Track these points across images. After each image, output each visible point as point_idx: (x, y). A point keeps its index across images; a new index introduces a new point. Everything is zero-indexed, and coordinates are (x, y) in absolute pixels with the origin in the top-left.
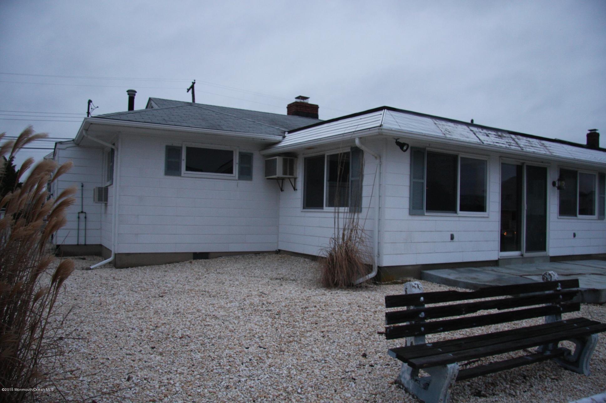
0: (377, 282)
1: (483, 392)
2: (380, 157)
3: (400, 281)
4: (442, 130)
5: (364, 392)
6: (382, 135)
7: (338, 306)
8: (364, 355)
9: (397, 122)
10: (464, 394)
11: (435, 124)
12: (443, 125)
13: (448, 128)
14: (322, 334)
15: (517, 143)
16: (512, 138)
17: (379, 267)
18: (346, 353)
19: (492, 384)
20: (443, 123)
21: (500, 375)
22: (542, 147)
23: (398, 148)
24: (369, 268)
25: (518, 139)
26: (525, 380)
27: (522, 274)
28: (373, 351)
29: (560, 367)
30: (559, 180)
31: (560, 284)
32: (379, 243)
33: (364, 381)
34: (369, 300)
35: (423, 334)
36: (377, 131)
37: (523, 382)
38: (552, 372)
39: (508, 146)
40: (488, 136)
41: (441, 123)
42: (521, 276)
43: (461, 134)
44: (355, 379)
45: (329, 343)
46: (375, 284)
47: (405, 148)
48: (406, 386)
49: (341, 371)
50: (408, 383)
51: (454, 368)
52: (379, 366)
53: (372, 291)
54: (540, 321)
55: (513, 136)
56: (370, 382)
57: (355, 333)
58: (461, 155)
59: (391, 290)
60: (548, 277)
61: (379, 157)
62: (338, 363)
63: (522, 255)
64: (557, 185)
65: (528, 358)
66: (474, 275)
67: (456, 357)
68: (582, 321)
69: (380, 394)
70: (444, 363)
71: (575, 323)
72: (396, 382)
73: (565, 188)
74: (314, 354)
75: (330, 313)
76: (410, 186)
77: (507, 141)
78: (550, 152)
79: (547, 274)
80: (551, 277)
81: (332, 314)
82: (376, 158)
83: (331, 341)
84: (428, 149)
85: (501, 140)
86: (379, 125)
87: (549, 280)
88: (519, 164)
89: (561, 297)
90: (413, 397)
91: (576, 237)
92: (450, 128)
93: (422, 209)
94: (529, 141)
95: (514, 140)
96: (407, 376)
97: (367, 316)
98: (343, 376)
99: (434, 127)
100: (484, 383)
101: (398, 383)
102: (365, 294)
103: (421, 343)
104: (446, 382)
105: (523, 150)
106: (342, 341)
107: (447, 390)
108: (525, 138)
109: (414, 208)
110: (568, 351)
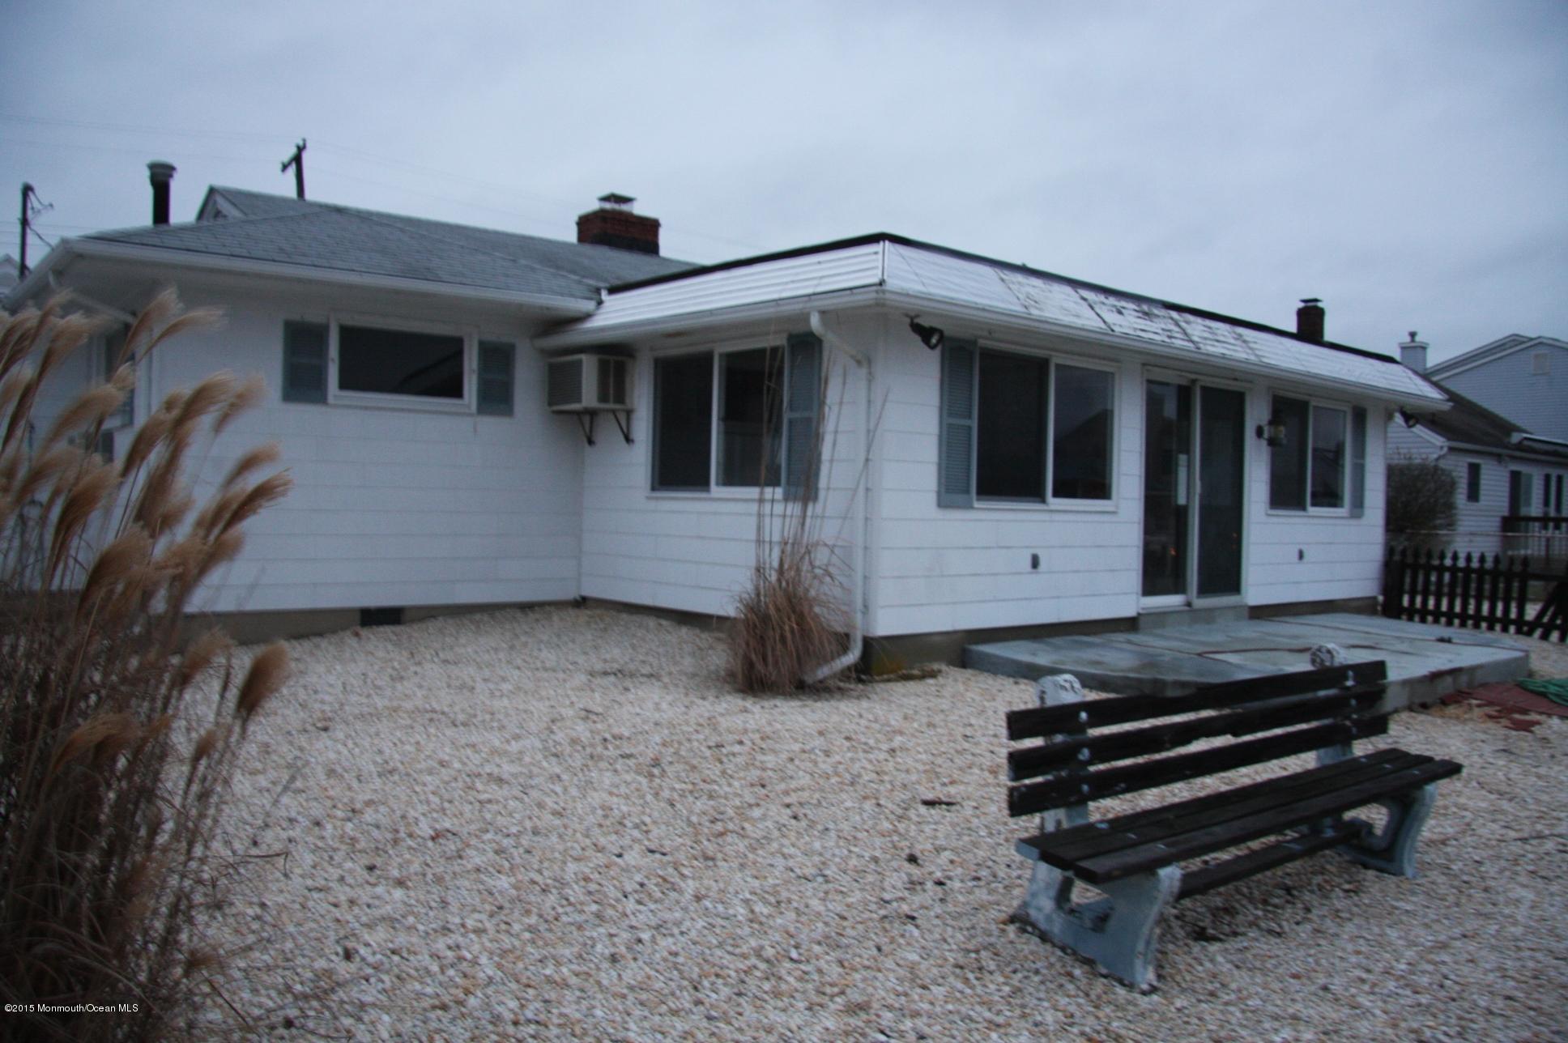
0: (863, 677)
1: (1211, 931)
2: (869, 362)
3: (916, 672)
4: (1020, 296)
5: (946, 947)
6: (884, 305)
7: (796, 740)
8: (912, 859)
9: (917, 275)
10: (1174, 936)
11: (1003, 280)
12: (1019, 283)
13: (1032, 291)
14: (788, 811)
15: (1185, 333)
16: (1172, 319)
17: (868, 642)
18: (867, 855)
19: (1226, 910)
20: (1019, 278)
21: (1238, 891)
22: (1238, 342)
23: (917, 339)
24: (843, 642)
25: (1188, 322)
26: (1289, 898)
27: (1201, 649)
28: (929, 846)
29: (1353, 863)
30: (1271, 423)
31: (1351, 673)
32: (865, 577)
33: (936, 922)
34: (863, 722)
35: (1083, 800)
36: (874, 295)
37: (1288, 902)
38: (1341, 877)
39: (1167, 340)
40: (1120, 313)
41: (1014, 280)
42: (1200, 655)
43: (1063, 308)
44: (913, 918)
45: (816, 833)
46: (860, 681)
47: (934, 341)
48: (1043, 925)
49: (874, 899)
50: (1049, 918)
51: (1170, 875)
52: (957, 885)
53: (858, 698)
54: (1305, 761)
55: (1174, 314)
56: (950, 922)
57: (868, 806)
58: (1057, 359)
59: (904, 696)
60: (1325, 656)
61: (865, 360)
62: (856, 881)
63: (1189, 604)
64: (1266, 435)
65: (1292, 845)
66: (1091, 654)
67: (1173, 850)
68: (1396, 756)
69: (985, 948)
70: (1150, 868)
71: (1387, 762)
72: (1012, 919)
73: (1285, 442)
74: (791, 863)
75: (784, 756)
76: (940, 437)
77: (1164, 326)
78: (1256, 355)
79: (1324, 650)
81: (792, 760)
82: (859, 363)
83: (820, 827)
84: (982, 342)
85: (1149, 323)
86: (876, 280)
87: (1328, 664)
88: (1184, 382)
89: (1353, 702)
90: (1063, 949)
91: (1306, 559)
92: (1036, 290)
93: (967, 491)
94: (1210, 328)
95: (1177, 324)
96: (1047, 904)
97: (879, 761)
98: (883, 912)
99: (999, 288)
100: (1210, 909)
101: (1021, 920)
102: (847, 707)
103: (1080, 822)
104: (1154, 911)
105: (1199, 348)
106: (845, 826)
107: (1152, 929)
108: (1199, 320)
109: (948, 491)
110: (1368, 827)
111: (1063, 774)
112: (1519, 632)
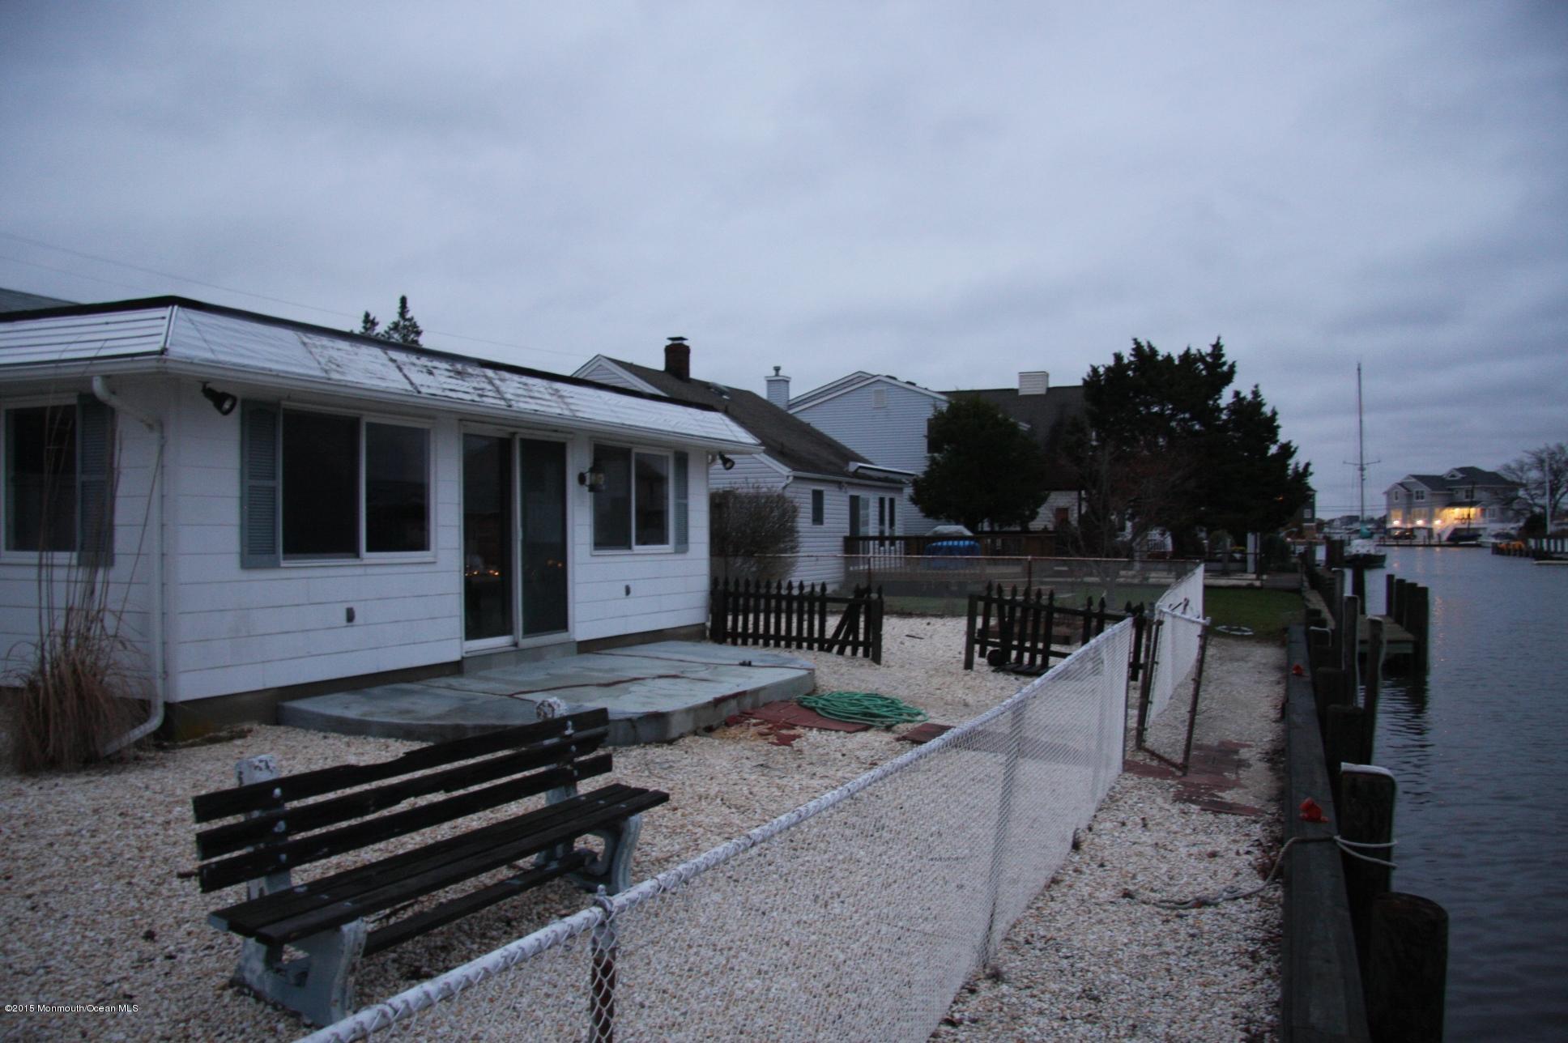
0: (166, 744)
1: (425, 969)
2: (162, 425)
3: (223, 734)
4: (321, 359)
5: (157, 1021)
6: (166, 373)
7: (65, 822)
8: (150, 936)
9: (205, 341)
10: (386, 979)
11: (304, 344)
12: (324, 347)
13: (335, 354)
14: (28, 903)
15: (498, 390)
16: (486, 377)
17: (169, 707)
18: (101, 938)
19: (444, 948)
20: (325, 341)
21: (459, 928)
22: (554, 398)
23: (209, 404)
24: (143, 708)
25: (502, 380)
26: (508, 929)
27: (512, 689)
28: (171, 920)
29: (577, 889)
30: (592, 470)
31: (570, 723)
32: (164, 643)
33: (156, 996)
34: (148, 794)
35: (286, 868)
36: (154, 364)
37: (505, 933)
38: (561, 903)
39: (477, 399)
40: (430, 373)
41: (318, 343)
42: (511, 696)
43: (367, 371)
44: (131, 997)
45: (52, 922)
46: (160, 747)
47: (227, 406)
48: (257, 987)
49: (94, 984)
50: (260, 978)
51: (357, 930)
52: (188, 956)
53: (153, 767)
54: (538, 802)
55: (490, 373)
56: (170, 995)
57: (119, 887)
58: (367, 418)
59: (203, 761)
60: (546, 709)
61: (157, 425)
62: (82, 967)
63: (516, 644)
64: (588, 482)
65: (513, 882)
66: (405, 703)
67: (358, 906)
68: (618, 792)
69: (196, 1017)
70: (335, 924)
71: (601, 799)
72: (232, 983)
73: (604, 488)
75: (43, 842)
76: (242, 498)
77: (476, 385)
78: (571, 410)
79: (546, 704)
80: (553, 710)
81: (51, 845)
82: (150, 427)
83: (58, 915)
84: (285, 404)
85: (460, 382)
86: (157, 348)
87: (550, 716)
89: (573, 748)
90: (275, 1007)
91: (631, 595)
92: (340, 353)
93: (274, 551)
94: (525, 384)
95: (491, 382)
96: (258, 965)
97: (147, 836)
98: (100, 996)
99: (299, 352)
100: (427, 948)
101: (238, 985)
102: (135, 778)
103: (283, 887)
104: (344, 962)
105: (510, 406)
106: (87, 911)
107: (346, 979)
108: (516, 377)
109: (252, 552)
110: (593, 855)
111: (262, 846)
112: (821, 649)
